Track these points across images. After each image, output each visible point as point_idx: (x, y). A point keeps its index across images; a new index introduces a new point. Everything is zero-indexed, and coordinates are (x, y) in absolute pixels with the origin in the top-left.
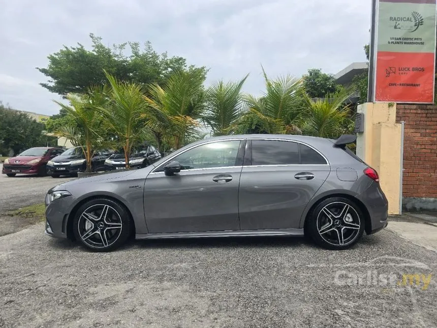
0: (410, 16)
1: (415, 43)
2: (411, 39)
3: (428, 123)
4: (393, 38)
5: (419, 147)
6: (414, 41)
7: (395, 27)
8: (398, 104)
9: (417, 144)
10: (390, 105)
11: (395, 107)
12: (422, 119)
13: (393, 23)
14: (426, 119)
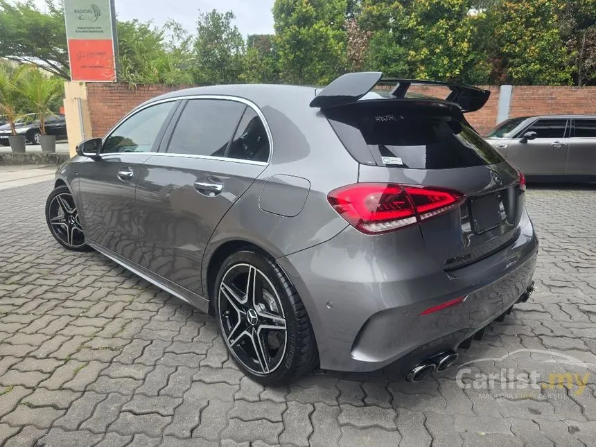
0: (90, 8)
1: (96, 32)
2: (94, 28)
3: (113, 98)
4: (78, 28)
5: (108, 117)
6: (95, 30)
7: (80, 19)
8: (86, 83)
9: (107, 115)
10: (81, 84)
11: (84, 84)
12: (108, 95)
13: (78, 15)
14: (110, 95)
